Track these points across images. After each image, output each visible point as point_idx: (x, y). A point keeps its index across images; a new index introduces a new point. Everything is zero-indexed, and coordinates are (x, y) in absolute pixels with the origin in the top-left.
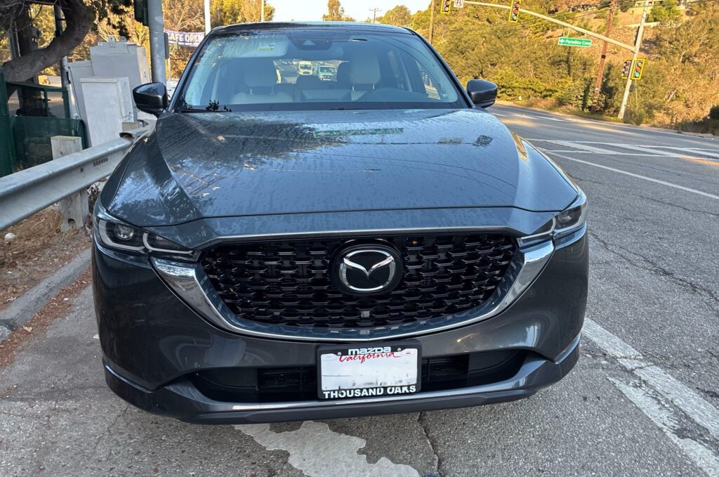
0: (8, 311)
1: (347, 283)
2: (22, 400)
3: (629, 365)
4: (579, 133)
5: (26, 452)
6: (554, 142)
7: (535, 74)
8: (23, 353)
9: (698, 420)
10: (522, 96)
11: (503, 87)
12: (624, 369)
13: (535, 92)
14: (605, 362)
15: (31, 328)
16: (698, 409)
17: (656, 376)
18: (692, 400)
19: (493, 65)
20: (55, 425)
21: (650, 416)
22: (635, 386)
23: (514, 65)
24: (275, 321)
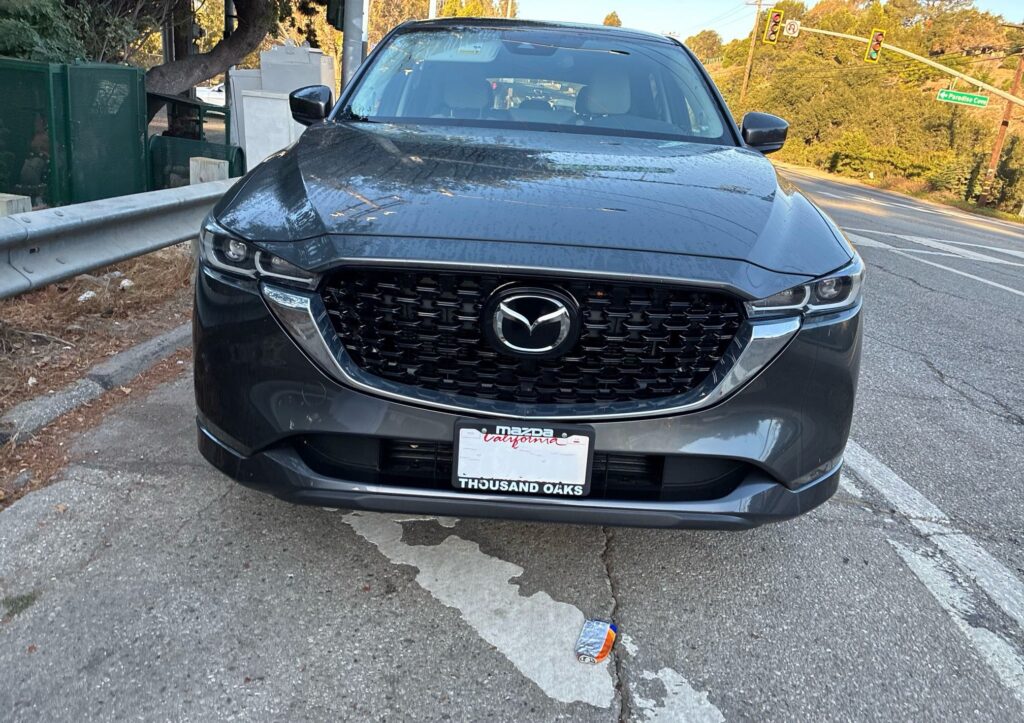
0: (104, 365)
1: (501, 335)
2: (101, 468)
3: (924, 528)
4: (951, 229)
5: (93, 526)
6: (907, 238)
7: (899, 142)
8: (114, 416)
9: (1006, 608)
10: (875, 173)
11: (847, 157)
12: (917, 533)
13: (896, 167)
14: (891, 521)
15: (129, 390)
16: (1010, 593)
17: (963, 548)
18: (1006, 583)
19: (836, 124)
20: (136, 500)
21: (934, 594)
22: (926, 555)
23: (868, 126)
24: (408, 381)
